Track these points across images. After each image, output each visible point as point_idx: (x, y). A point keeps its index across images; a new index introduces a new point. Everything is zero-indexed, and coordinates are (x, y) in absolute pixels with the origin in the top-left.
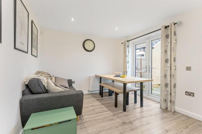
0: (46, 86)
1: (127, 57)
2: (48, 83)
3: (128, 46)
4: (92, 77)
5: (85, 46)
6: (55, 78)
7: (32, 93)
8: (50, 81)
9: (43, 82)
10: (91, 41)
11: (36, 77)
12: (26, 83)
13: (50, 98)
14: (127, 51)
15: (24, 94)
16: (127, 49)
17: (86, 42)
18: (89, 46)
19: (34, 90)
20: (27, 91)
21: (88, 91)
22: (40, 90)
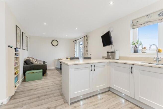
0: (32, 62)
1: (75, 49)
2: (33, 61)
3: (76, 43)
4: (57, 60)
5: (53, 44)
6: (36, 60)
7: (27, 64)
8: (34, 60)
9: (31, 60)
10: (56, 41)
11: (28, 58)
12: (25, 61)
13: (33, 66)
14: (75, 46)
15: (24, 64)
16: (75, 45)
17: (53, 41)
18: (55, 43)
19: (28, 63)
20: (25, 63)
21: (55, 67)
22: (30, 63)
